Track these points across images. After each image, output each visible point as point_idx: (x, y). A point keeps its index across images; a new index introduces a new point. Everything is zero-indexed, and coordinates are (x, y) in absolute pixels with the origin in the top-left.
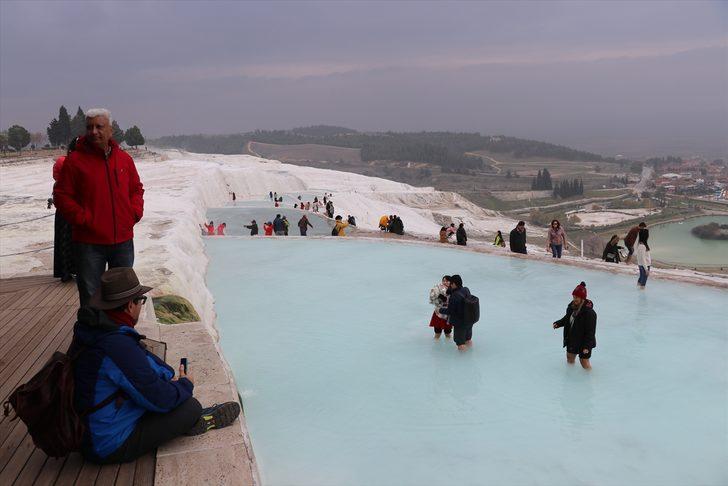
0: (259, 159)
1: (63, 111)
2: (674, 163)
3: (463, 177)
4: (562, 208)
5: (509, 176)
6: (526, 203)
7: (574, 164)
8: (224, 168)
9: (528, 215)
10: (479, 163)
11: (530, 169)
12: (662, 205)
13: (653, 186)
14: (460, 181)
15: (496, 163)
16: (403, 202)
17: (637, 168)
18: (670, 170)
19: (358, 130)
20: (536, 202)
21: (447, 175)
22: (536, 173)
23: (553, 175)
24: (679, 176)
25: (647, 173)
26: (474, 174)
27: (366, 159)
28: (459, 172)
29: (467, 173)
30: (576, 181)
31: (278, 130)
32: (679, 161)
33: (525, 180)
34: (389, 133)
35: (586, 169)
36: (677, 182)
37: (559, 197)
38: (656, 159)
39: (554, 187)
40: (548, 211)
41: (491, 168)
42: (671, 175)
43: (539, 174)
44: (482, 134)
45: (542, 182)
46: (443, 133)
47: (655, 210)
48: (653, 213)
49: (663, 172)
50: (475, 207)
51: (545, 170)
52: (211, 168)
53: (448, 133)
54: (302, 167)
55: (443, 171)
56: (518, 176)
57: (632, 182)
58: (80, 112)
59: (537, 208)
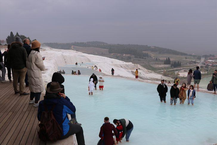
0: (75, 51)
1: (12, 33)
2: (212, 57)
3: (142, 59)
4: (174, 70)
5: (157, 60)
6: (162, 68)
7: (178, 56)
8: (64, 54)
9: (163, 72)
10: (147, 55)
11: (163, 58)
12: (207, 70)
13: (205, 64)
14: (140, 61)
15: (153, 55)
16: (122, 67)
17: (199, 58)
18: (210, 59)
19: (108, 43)
20: (165, 68)
21: (137, 59)
22: (166, 59)
23: (171, 60)
24: (213, 61)
25: (203, 60)
26: (145, 59)
27: (110, 52)
28: (140, 58)
29: (143, 58)
30: (179, 62)
31: (82, 42)
32: (214, 56)
33: (162, 61)
34: (118, 44)
35: (182, 58)
36: (213, 63)
37: (173, 67)
38: (206, 55)
39: (171, 63)
40: (169, 71)
41: (151, 57)
42: (210, 61)
43: (167, 59)
44: (148, 46)
45: (167, 62)
46: (135, 45)
47: (205, 72)
48: (204, 73)
49: (208, 60)
50: (145, 69)
51: (169, 58)
52: (60, 54)
53: (137, 45)
54: (89, 55)
55: (135, 57)
56: (160, 60)
57: (197, 63)
58: (17, 34)
59: (166, 70)
